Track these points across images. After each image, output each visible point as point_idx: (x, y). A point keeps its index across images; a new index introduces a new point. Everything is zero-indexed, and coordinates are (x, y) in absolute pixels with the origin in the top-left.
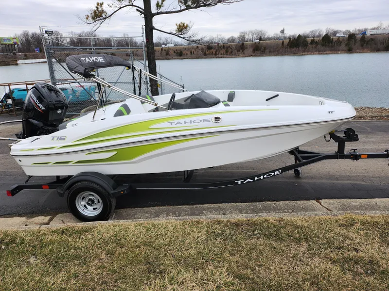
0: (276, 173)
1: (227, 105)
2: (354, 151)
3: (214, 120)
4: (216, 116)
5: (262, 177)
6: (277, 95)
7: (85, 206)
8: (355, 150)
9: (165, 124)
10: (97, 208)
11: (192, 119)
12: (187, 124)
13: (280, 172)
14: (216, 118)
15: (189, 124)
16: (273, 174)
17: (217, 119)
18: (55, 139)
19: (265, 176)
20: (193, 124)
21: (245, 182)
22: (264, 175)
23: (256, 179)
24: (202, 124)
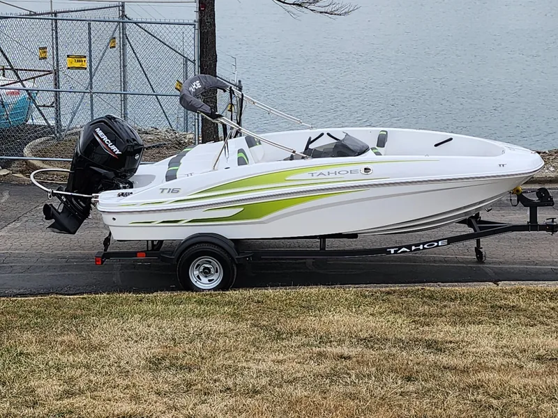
0: (440, 243)
1: (378, 154)
2: (553, 221)
3: (363, 171)
4: (366, 166)
5: (421, 247)
6: (451, 139)
7: (198, 277)
8: (553, 219)
9: (306, 175)
10: (213, 280)
11: (338, 169)
12: (331, 176)
13: (445, 242)
14: (365, 169)
15: (333, 176)
16: (436, 244)
17: (367, 170)
18: (166, 191)
19: (426, 246)
20: (338, 175)
21: (399, 252)
22: (424, 244)
23: (413, 248)
24: (349, 177)
